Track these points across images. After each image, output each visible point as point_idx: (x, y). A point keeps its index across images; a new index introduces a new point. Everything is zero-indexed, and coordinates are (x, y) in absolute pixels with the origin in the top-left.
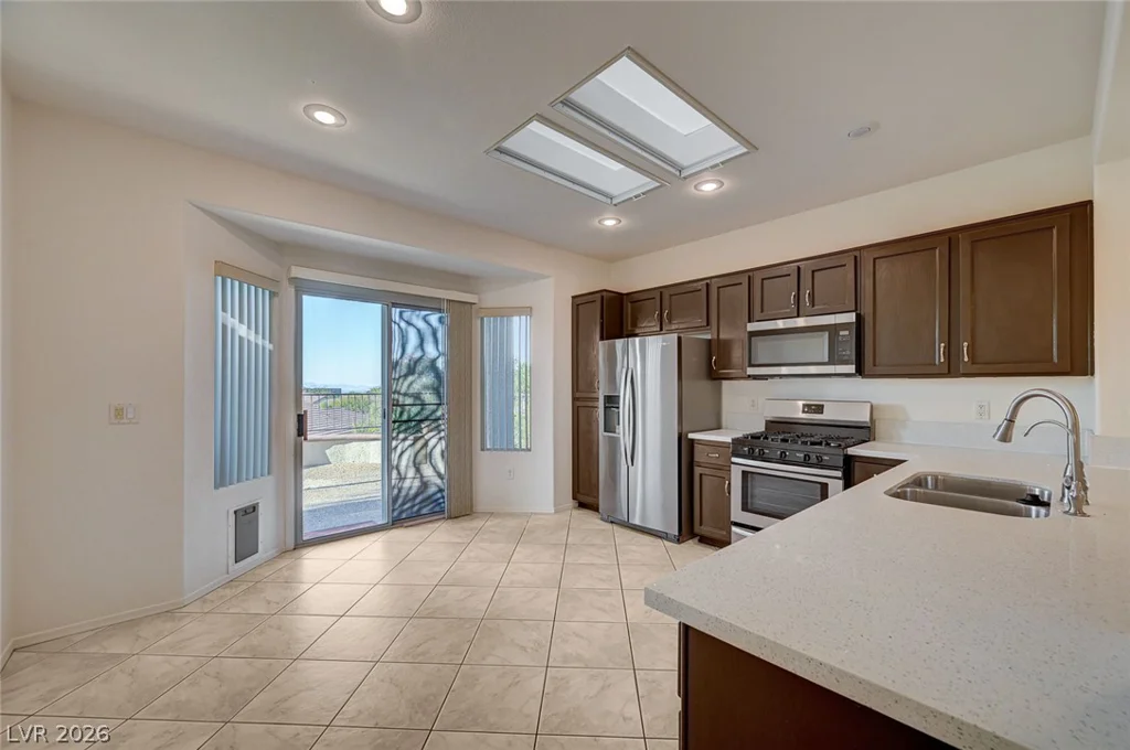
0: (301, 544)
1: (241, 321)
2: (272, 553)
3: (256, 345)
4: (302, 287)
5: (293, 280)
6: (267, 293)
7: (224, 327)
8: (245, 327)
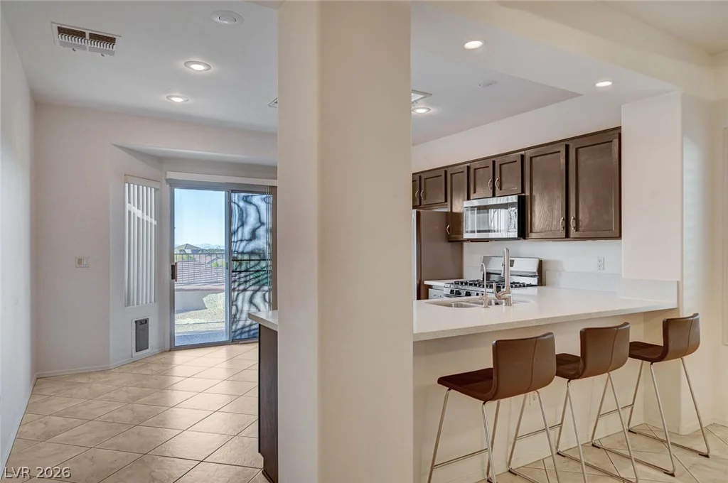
0: (173, 349)
1: (138, 208)
2: (156, 351)
3: (147, 222)
4: (174, 184)
5: (168, 180)
6: (153, 189)
7: (130, 212)
8: (141, 212)
